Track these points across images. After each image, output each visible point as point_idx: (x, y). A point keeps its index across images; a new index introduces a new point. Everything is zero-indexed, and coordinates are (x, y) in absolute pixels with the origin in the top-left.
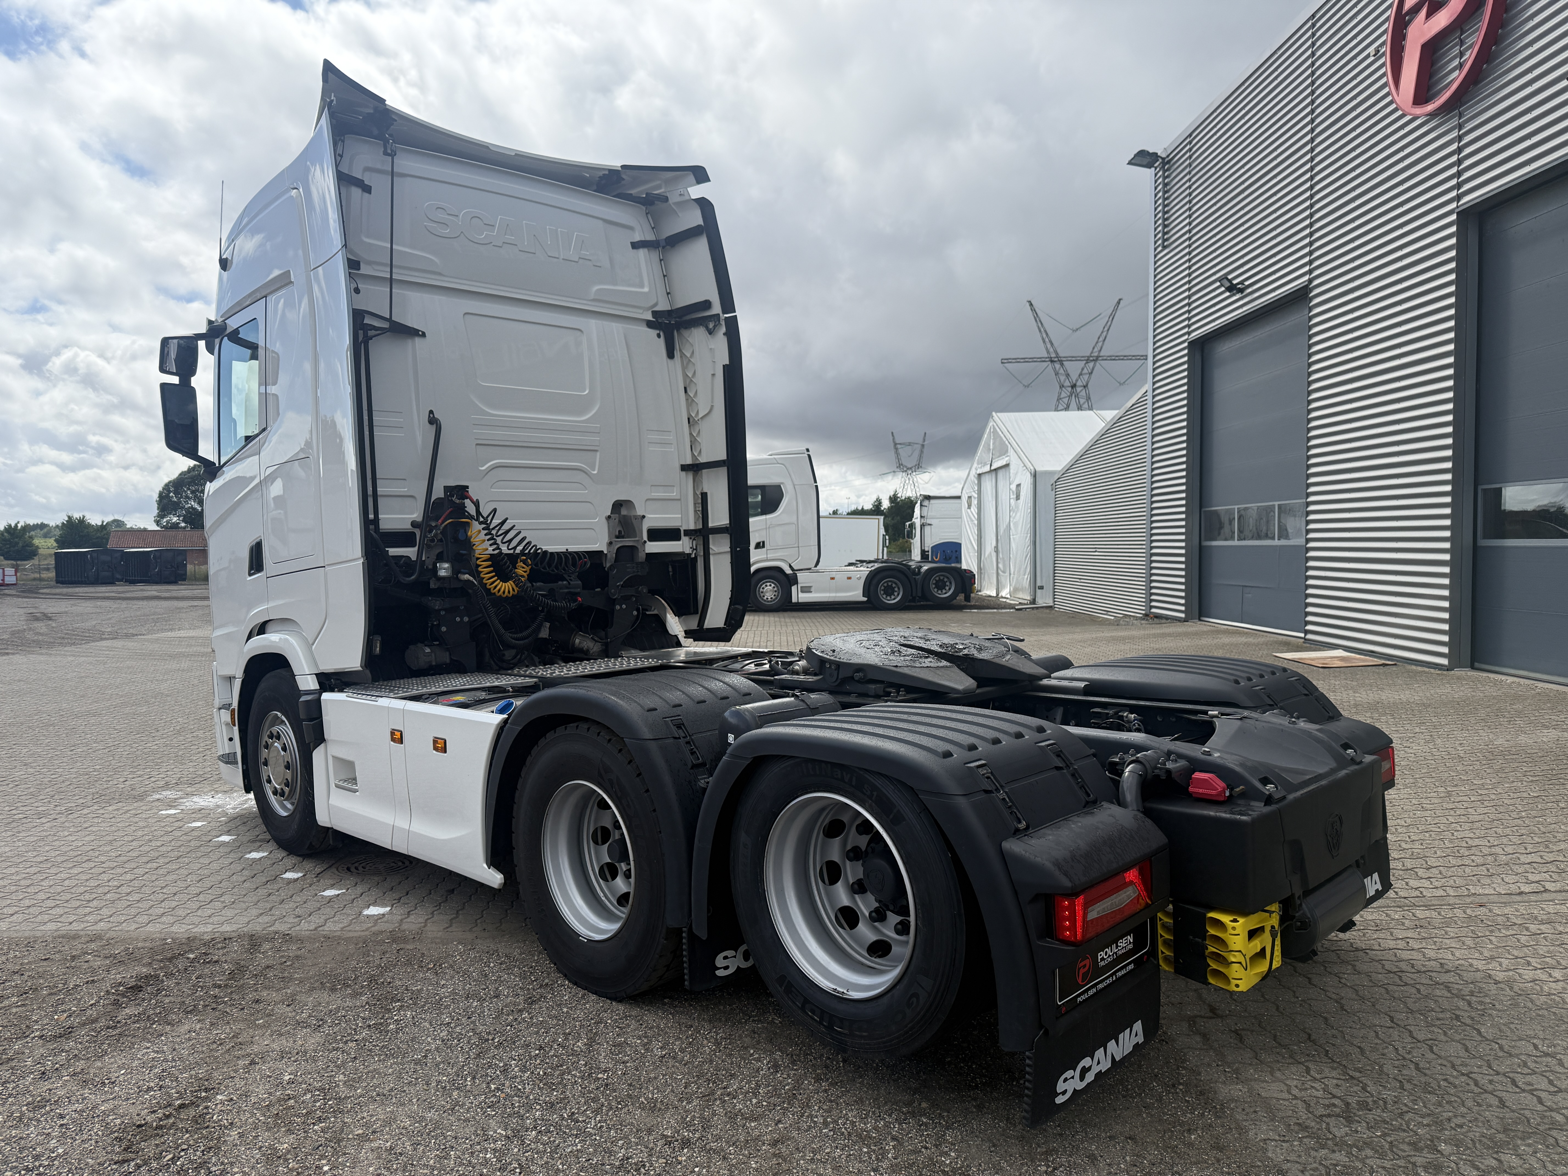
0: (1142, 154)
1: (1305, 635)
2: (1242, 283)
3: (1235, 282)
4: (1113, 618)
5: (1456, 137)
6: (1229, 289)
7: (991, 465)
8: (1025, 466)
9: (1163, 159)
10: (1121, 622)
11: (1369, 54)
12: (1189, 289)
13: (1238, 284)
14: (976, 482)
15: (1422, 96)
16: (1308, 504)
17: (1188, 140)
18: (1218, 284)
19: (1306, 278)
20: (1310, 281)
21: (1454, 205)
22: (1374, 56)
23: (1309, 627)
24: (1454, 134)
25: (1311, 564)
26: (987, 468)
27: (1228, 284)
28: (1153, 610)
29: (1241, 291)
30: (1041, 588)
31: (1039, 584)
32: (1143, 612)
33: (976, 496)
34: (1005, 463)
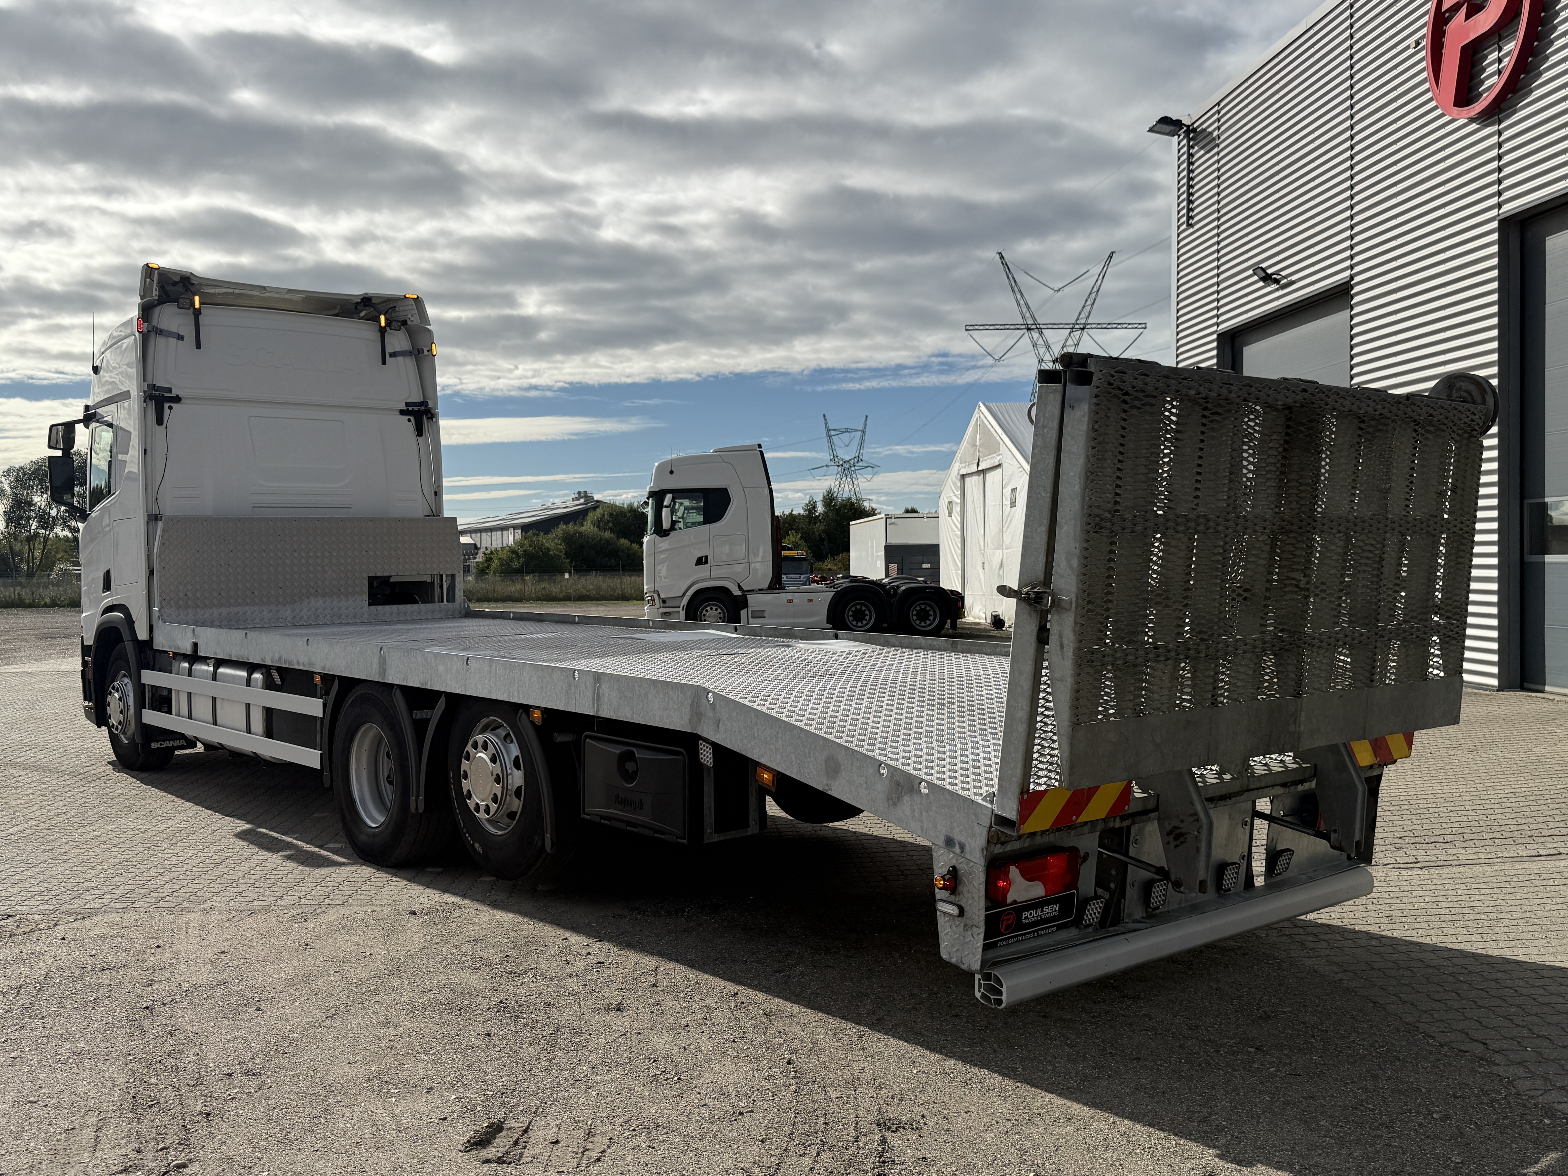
0: (1165, 120)
2: (1277, 273)
3: (1269, 271)
5: (1496, 143)
6: (1262, 279)
7: (978, 465)
9: (1188, 126)
11: (1409, 45)
13: (1273, 274)
14: (959, 485)
15: (1463, 98)
17: (1216, 108)
18: (1251, 272)
19: (1347, 273)
20: (1352, 278)
21: (1494, 213)
22: (1414, 48)
24: (1495, 140)
26: (974, 468)
27: (1260, 274)
29: (1277, 281)
33: (959, 501)
34: (997, 463)
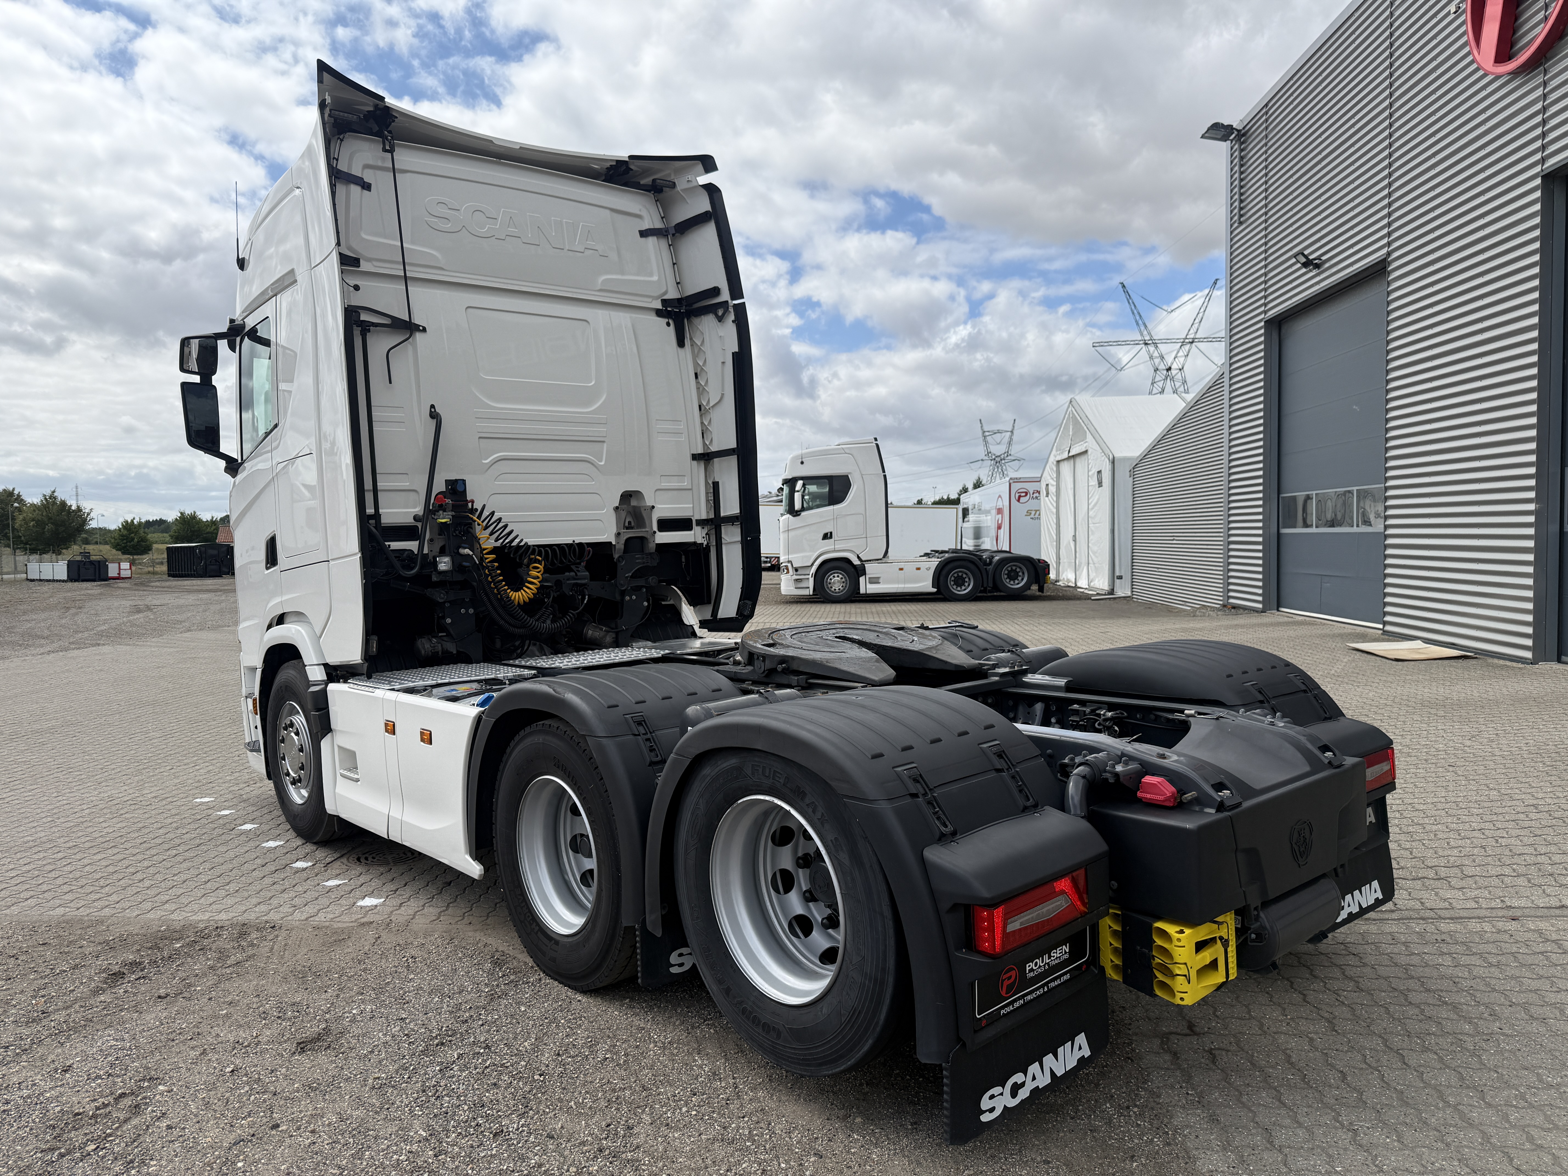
0: (1216, 126)
1: (1384, 627)
2: (1319, 258)
3: (1311, 257)
4: (1189, 608)
5: (1541, 95)
6: (1305, 265)
7: (1069, 451)
8: (1103, 452)
9: (1239, 131)
10: (1198, 613)
11: (1450, 11)
12: (1266, 266)
13: (1315, 259)
14: (1055, 469)
15: (1504, 53)
16: (1387, 489)
17: (1264, 110)
18: (1294, 260)
19: (1385, 251)
20: (1389, 254)
21: (1538, 169)
22: (1455, 13)
23: (1388, 618)
24: (1539, 92)
25: (1389, 551)
26: (1065, 455)
27: (1303, 260)
28: (1231, 601)
29: (1317, 266)
30: (1120, 577)
31: (1117, 573)
32: (1221, 603)
33: (1055, 483)
34: (1084, 450)
